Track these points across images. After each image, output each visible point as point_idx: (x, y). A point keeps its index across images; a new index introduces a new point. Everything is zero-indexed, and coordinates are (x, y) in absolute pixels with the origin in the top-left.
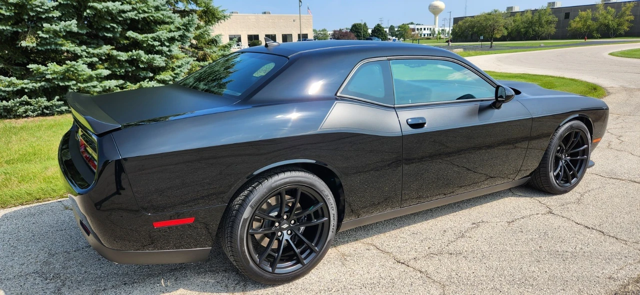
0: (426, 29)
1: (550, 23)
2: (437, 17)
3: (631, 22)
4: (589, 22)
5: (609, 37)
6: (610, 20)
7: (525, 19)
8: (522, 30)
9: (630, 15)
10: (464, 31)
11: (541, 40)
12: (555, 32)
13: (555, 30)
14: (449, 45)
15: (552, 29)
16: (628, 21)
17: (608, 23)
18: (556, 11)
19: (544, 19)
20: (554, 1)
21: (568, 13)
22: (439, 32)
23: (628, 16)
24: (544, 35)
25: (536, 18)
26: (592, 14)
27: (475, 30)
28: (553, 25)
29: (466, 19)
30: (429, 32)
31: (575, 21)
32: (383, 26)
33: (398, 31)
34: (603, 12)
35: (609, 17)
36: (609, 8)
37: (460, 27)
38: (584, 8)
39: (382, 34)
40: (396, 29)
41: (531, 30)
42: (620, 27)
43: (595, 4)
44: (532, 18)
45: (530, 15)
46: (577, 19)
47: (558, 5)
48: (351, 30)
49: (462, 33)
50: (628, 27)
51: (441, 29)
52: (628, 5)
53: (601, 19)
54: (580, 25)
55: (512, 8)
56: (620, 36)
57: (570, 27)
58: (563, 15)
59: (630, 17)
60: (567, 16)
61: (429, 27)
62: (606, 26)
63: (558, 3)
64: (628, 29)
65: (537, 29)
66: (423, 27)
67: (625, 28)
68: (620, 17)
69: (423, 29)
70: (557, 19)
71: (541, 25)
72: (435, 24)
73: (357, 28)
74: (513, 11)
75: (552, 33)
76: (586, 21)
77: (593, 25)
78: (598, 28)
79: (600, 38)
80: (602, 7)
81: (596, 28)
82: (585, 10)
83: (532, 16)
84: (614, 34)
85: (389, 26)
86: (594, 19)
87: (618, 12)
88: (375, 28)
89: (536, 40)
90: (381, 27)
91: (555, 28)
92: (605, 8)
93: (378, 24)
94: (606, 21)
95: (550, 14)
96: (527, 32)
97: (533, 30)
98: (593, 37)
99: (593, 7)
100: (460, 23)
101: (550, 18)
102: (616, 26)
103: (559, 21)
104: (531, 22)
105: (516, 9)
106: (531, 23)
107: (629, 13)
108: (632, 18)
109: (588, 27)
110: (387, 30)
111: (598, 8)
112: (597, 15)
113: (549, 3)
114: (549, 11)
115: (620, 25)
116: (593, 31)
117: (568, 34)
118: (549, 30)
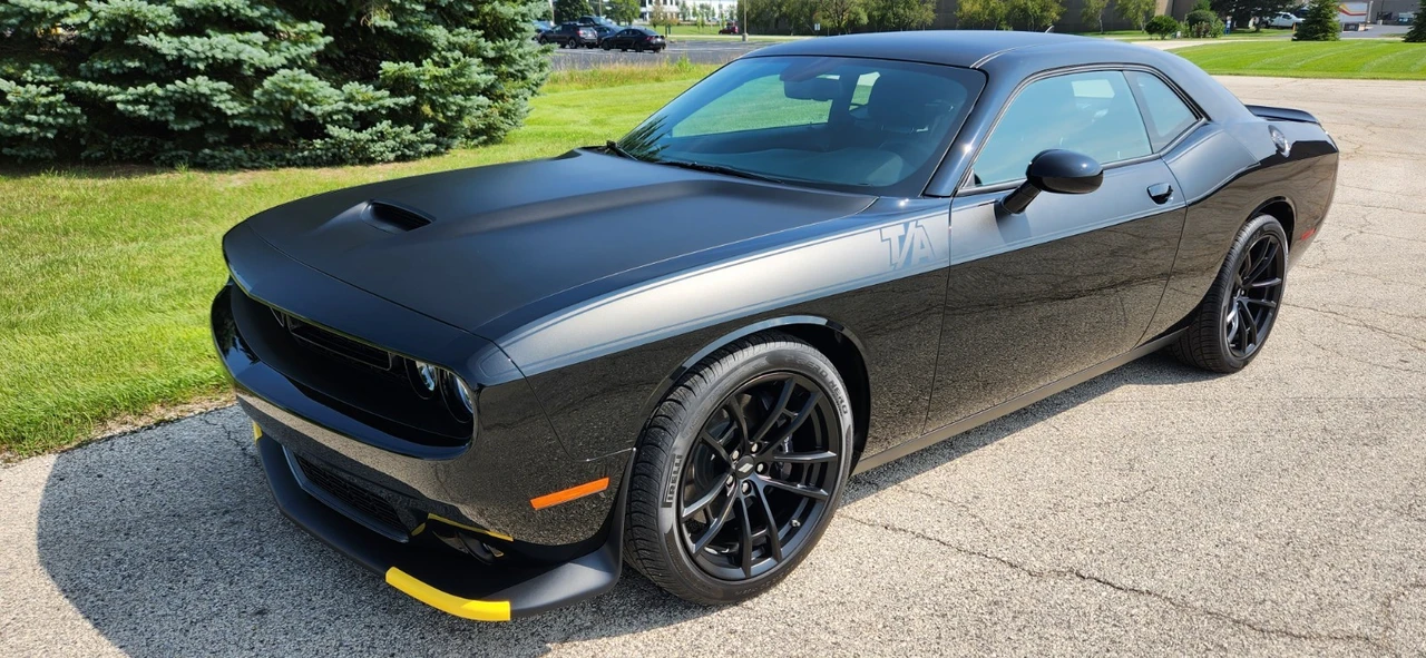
0: (668, 2)
3: (1063, 4)
10: (763, 11)
13: (934, 14)
14: (744, 40)
17: (1025, 4)
22: (695, 9)
24: (914, 24)
27: (784, 9)
30: (674, 8)
33: (609, 4)
37: (754, 2)
41: (890, 14)
42: (1045, 14)
49: (758, 15)
50: (1058, 14)
57: (961, 10)
62: (1022, 10)
64: (1058, 18)
65: (902, 11)
67: (1054, 16)
69: (661, 2)
77: (1000, 8)
84: (1036, 27)
91: (934, 11)
94: (1022, 2)
96: (883, 17)
97: (895, 13)
102: (1038, 12)
109: (992, 12)
115: (1044, 9)
116: (1001, 20)
117: (957, 25)
118: (924, 15)
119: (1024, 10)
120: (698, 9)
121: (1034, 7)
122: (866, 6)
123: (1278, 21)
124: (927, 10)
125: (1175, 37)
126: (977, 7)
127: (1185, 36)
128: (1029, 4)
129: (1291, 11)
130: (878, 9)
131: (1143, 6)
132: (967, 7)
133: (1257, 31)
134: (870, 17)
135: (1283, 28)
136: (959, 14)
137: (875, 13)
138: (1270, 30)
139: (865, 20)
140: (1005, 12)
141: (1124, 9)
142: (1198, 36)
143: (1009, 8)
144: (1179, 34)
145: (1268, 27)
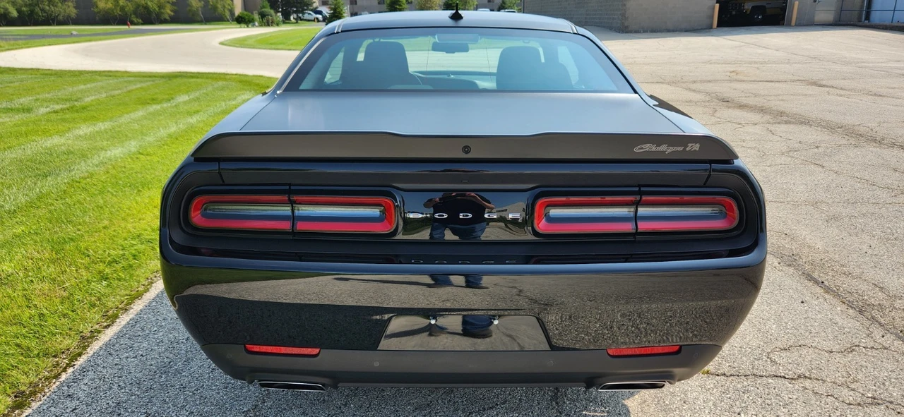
5: (151, 23)
12: (77, 14)
13: (75, 11)
15: (71, 10)
41: (37, 9)
42: (162, 10)
50: (172, 11)
56: (166, 21)
57: (97, 7)
64: (172, 14)
65: (47, 8)
67: (169, 11)
75: (73, 15)
77: (128, 6)
78: (136, 10)
79: (142, 24)
81: (133, 11)
89: (49, 24)
91: (75, 8)
96: (32, 12)
97: (43, 10)
102: (157, 9)
109: (122, 8)
115: (161, 7)
116: (131, 15)
117: (97, 18)
118: (67, 11)
119: (146, 8)
121: (153, 5)
122: (14, 4)
123: (306, 16)
124: (69, 7)
125: (254, 25)
126: (110, 5)
127: (261, 25)
128: (149, 3)
129: (311, 10)
130: (26, 5)
131: (227, 6)
132: (102, 5)
133: (297, 22)
134: (19, 11)
135: (309, 20)
136: (96, 10)
137: (24, 9)
138: (303, 22)
139: (15, 14)
140: (132, 9)
141: (215, 8)
142: (268, 25)
143: (134, 6)
144: (256, 24)
145: (301, 20)
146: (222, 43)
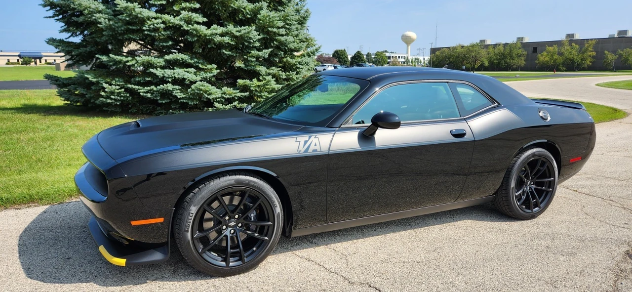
0: (401, 57)
1: (520, 56)
2: (410, 47)
3: (593, 57)
4: (556, 56)
5: (573, 70)
6: (575, 54)
7: (497, 51)
8: (495, 61)
9: (592, 51)
10: (441, 61)
11: (512, 71)
12: (525, 64)
13: (524, 62)
15: (522, 62)
16: (590, 56)
17: (573, 57)
18: (526, 45)
19: (515, 52)
20: (522, 36)
21: (535, 48)
22: (412, 60)
23: (590, 51)
24: (515, 66)
25: (508, 51)
26: (559, 49)
27: (451, 60)
28: (523, 58)
29: (443, 50)
30: (403, 60)
31: (542, 55)
32: (362, 53)
33: (374, 58)
34: (567, 48)
35: (574, 52)
36: (573, 44)
37: (437, 57)
38: (551, 43)
39: (362, 61)
40: (373, 56)
41: (503, 62)
42: (583, 62)
43: (561, 40)
44: (504, 51)
45: (501, 48)
46: (545, 53)
47: (527, 40)
48: (334, 55)
50: (590, 62)
51: (414, 57)
52: (590, 42)
53: (566, 54)
54: (547, 59)
55: (484, 41)
56: (584, 69)
57: (539, 60)
58: (531, 49)
59: (591, 53)
60: (535, 50)
61: (403, 56)
62: (571, 60)
63: (526, 38)
64: (590, 64)
65: (509, 61)
66: (398, 55)
67: (588, 63)
68: (583, 53)
69: (398, 57)
70: (526, 53)
71: (512, 58)
72: (407, 53)
73: (339, 54)
74: (486, 44)
75: (523, 65)
76: (552, 56)
77: (559, 59)
78: (564, 62)
79: (566, 71)
80: (567, 43)
82: (551, 46)
83: (503, 49)
84: (578, 68)
85: (367, 53)
86: (560, 54)
87: (581, 48)
88: (355, 54)
89: (507, 71)
90: (361, 54)
92: (570, 44)
93: (358, 52)
94: (571, 56)
95: (520, 48)
96: (499, 63)
97: (505, 62)
98: (558, 70)
99: (559, 43)
100: (438, 53)
101: (520, 51)
102: (580, 61)
103: (528, 54)
104: (503, 54)
105: (488, 42)
106: (503, 56)
107: (592, 50)
108: (594, 54)
109: (555, 61)
110: (365, 57)
111: (564, 44)
112: (563, 50)
113: (518, 38)
114: (519, 45)
115: (583, 60)
116: (559, 65)
117: (537, 67)
118: (520, 63)
120: (414, 60)
121: (577, 59)
122: (489, 59)
132: (542, 59)
134: (490, 63)
136: (537, 62)
139: (487, 64)
140: (561, 61)
146: (597, 85)
